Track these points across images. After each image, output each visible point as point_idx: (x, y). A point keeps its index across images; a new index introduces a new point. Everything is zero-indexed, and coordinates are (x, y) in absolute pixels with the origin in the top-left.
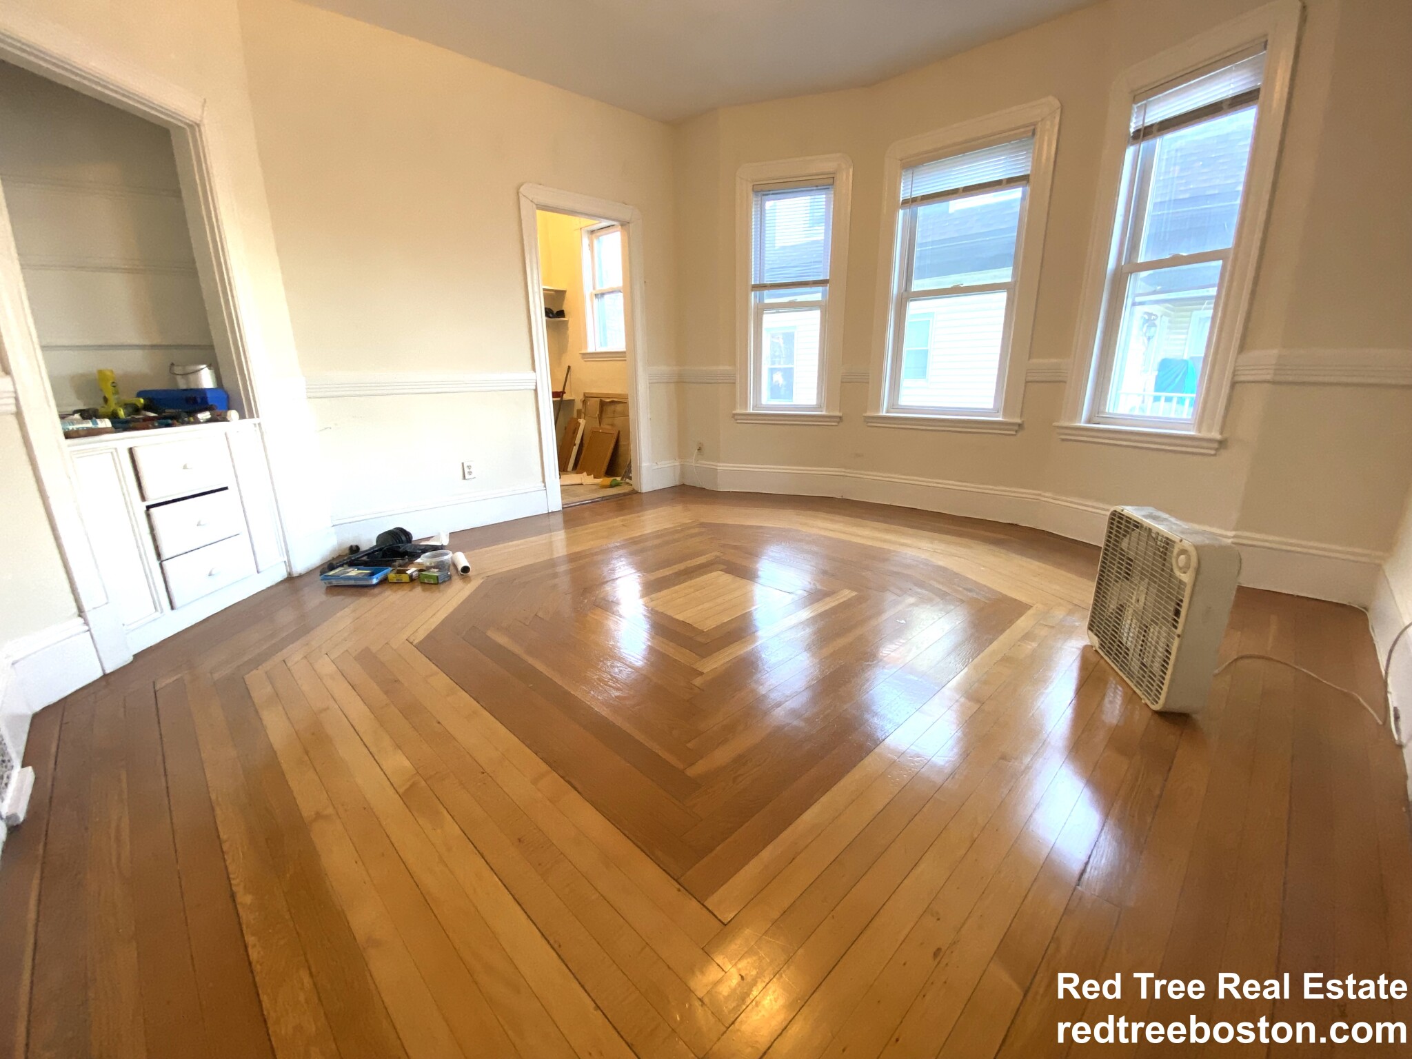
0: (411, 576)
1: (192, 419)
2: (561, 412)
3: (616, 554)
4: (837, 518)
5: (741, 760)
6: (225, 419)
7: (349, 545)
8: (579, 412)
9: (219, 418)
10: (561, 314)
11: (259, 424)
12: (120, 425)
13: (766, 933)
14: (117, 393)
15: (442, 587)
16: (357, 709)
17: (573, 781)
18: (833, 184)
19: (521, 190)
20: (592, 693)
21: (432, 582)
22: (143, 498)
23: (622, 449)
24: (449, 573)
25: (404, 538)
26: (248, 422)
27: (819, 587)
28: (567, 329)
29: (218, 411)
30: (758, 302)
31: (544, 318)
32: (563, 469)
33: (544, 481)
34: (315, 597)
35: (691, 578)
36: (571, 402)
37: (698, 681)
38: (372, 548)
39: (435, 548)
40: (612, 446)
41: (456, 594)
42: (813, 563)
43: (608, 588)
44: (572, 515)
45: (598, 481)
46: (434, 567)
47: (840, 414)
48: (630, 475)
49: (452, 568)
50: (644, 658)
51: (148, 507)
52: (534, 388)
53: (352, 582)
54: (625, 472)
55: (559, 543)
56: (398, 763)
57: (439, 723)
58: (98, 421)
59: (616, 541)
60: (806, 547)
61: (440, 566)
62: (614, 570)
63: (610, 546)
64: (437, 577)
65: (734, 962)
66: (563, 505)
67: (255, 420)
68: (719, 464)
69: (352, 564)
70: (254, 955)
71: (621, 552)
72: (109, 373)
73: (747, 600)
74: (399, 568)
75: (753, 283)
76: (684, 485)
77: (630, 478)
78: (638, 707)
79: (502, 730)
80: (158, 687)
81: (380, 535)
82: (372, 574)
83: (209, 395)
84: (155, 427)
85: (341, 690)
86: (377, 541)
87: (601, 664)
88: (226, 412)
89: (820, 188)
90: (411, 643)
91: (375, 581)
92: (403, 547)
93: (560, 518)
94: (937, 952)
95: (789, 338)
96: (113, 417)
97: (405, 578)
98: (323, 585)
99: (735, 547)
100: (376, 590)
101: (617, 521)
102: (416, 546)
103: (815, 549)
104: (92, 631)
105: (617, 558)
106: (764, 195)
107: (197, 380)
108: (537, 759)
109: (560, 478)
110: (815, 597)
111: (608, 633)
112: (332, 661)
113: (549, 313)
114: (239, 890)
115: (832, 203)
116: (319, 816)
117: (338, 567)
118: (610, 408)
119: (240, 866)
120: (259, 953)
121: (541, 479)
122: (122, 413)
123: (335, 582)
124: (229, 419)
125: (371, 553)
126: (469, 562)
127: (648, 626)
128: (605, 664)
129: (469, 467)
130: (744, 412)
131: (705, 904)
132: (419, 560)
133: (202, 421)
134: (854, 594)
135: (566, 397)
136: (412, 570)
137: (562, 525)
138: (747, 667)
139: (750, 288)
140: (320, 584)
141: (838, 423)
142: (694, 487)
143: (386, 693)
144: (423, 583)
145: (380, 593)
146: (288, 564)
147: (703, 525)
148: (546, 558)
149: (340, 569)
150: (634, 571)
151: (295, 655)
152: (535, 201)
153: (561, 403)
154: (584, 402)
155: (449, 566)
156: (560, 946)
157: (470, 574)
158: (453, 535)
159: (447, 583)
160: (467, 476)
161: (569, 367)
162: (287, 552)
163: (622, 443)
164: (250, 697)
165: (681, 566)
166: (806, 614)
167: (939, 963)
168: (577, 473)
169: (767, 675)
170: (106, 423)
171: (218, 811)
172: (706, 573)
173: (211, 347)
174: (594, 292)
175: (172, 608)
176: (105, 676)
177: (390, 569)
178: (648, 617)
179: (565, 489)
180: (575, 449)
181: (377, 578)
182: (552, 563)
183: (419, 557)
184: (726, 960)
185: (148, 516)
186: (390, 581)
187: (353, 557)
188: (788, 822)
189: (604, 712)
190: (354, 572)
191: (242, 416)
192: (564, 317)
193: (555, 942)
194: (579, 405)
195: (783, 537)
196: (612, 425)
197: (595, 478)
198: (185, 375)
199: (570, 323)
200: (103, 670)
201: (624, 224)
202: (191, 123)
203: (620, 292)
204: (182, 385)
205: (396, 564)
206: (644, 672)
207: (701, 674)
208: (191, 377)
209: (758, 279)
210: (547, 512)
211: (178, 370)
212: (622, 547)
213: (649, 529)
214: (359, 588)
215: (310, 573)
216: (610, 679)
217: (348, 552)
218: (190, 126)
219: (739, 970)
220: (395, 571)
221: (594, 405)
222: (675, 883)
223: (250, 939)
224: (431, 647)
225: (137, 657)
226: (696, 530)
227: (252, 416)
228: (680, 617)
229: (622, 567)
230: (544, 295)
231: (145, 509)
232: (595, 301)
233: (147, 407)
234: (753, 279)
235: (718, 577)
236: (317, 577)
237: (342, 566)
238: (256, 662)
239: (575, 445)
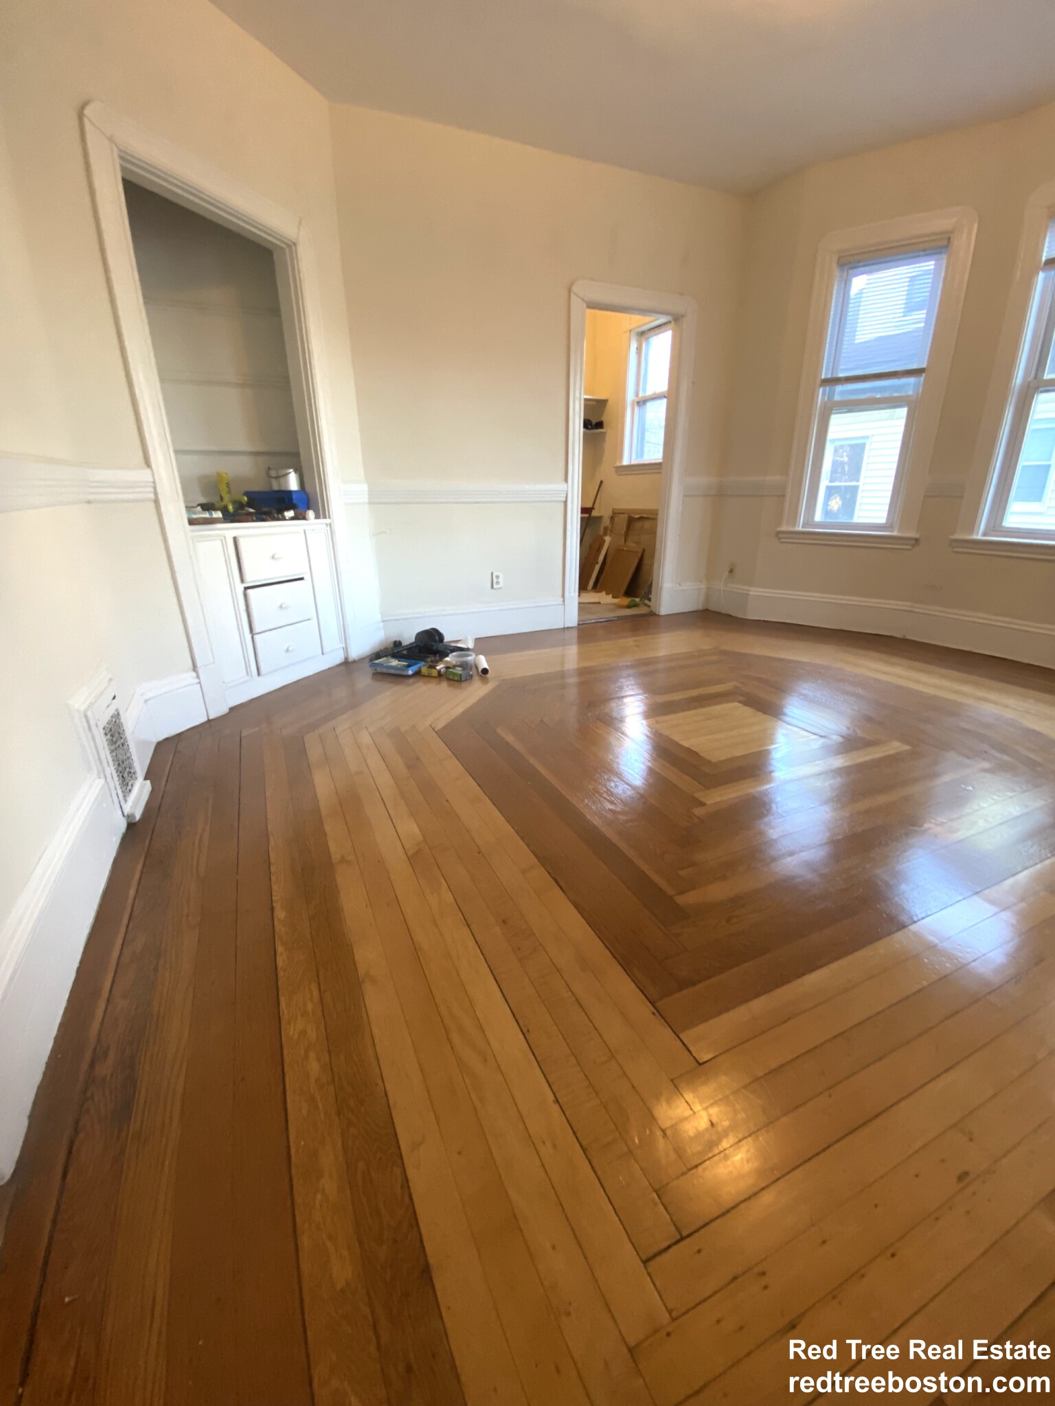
0: (439, 672)
1: (280, 516)
2: (588, 531)
3: (625, 673)
4: (895, 660)
5: (737, 902)
6: (304, 518)
7: (394, 640)
8: (606, 529)
9: (300, 517)
10: (600, 425)
11: (330, 524)
12: (230, 517)
13: (745, 1087)
14: (229, 492)
15: (464, 684)
16: (385, 780)
17: (558, 879)
18: (947, 247)
19: (574, 289)
20: (586, 800)
21: (456, 679)
22: (242, 581)
23: (645, 568)
24: (471, 673)
25: (437, 638)
26: (322, 521)
27: (860, 733)
28: (604, 440)
29: (299, 510)
30: (826, 399)
31: (582, 429)
32: (583, 587)
33: (563, 596)
34: (364, 680)
35: (703, 706)
36: (599, 518)
37: (699, 812)
38: (411, 644)
39: (461, 649)
40: (635, 564)
41: (476, 692)
42: (856, 708)
43: (613, 704)
44: (586, 632)
45: (616, 601)
46: (459, 666)
47: (917, 536)
48: (650, 596)
49: (474, 669)
50: (643, 778)
51: (246, 588)
52: (564, 499)
53: (392, 671)
54: (645, 593)
55: (570, 656)
56: (410, 828)
57: (447, 801)
58: (213, 512)
59: (628, 660)
60: (849, 688)
61: (464, 666)
62: (621, 688)
63: (620, 664)
64: (461, 675)
65: (705, 1105)
66: (578, 621)
67: (327, 521)
68: (752, 589)
69: (395, 656)
70: (281, 962)
71: (630, 671)
72: (224, 475)
73: (767, 737)
74: (431, 664)
75: (823, 377)
76: (707, 610)
77: (650, 600)
78: (630, 824)
79: (501, 819)
80: (243, 735)
81: (418, 634)
82: (409, 666)
83: (294, 496)
84: (253, 521)
85: (374, 761)
86: (416, 639)
87: (597, 775)
88: (305, 512)
89: (927, 252)
90: (433, 729)
91: (410, 672)
92: (436, 646)
93: (575, 634)
94: (963, 1176)
95: (857, 451)
96: (224, 510)
97: (434, 673)
98: (370, 671)
99: (760, 680)
100: (411, 681)
101: (630, 641)
102: (446, 646)
103: (860, 691)
104: (202, 683)
105: (625, 678)
106: (851, 268)
107: (287, 482)
108: (528, 851)
109: (579, 596)
110: (850, 744)
111: (608, 748)
112: (370, 734)
113: (587, 424)
114: (277, 906)
115: (944, 270)
116: (343, 860)
117: (383, 657)
118: (638, 525)
119: (281, 889)
120: (284, 961)
121: (560, 593)
122: (231, 508)
123: (379, 670)
124: (307, 517)
125: (410, 648)
126: (488, 665)
127: (650, 747)
128: (601, 776)
129: (498, 577)
130: (791, 529)
131: (681, 1036)
132: (447, 659)
133: (287, 518)
134: (907, 747)
135: (595, 513)
136: (440, 667)
137: (575, 640)
138: (757, 808)
139: (818, 382)
140: (369, 671)
141: (913, 546)
142: (719, 613)
143: (409, 767)
144: (448, 679)
145: (413, 683)
146: (346, 649)
147: (724, 653)
148: (558, 669)
149: (385, 659)
150: (641, 692)
151: (343, 726)
152: (586, 299)
153: (588, 517)
154: (612, 518)
155: (471, 668)
156: (528, 1031)
157: (488, 675)
158: (477, 640)
159: (468, 682)
160: (495, 586)
161: (601, 482)
162: (346, 639)
163: (646, 561)
164: (306, 754)
165: (695, 693)
166: (839, 762)
167: (963, 1188)
168: (596, 592)
169: (782, 819)
170: (218, 515)
171: (271, 838)
172: (720, 703)
173: (297, 455)
174: (637, 399)
175: (259, 674)
176: (209, 721)
177: (423, 663)
178: (651, 739)
179: (582, 607)
180: (597, 567)
181: (412, 670)
182: (562, 675)
183: (447, 656)
184: (696, 1100)
185: (245, 596)
186: (423, 674)
187: (396, 649)
188: (785, 980)
189: (596, 821)
190: (395, 663)
191: (317, 517)
192: (602, 428)
193: (524, 1026)
194: (606, 522)
195: (817, 673)
196: (638, 543)
197: (613, 597)
198: (277, 477)
199: (607, 435)
200: (208, 716)
201: (677, 319)
202: (290, 243)
203: (665, 397)
204: (275, 488)
205: (429, 660)
206: (641, 792)
207: (703, 804)
208: (282, 480)
209: (830, 371)
210: (562, 627)
211: (273, 473)
212: (632, 667)
213: (662, 652)
214: (397, 677)
215: (361, 660)
216: (605, 792)
217: (392, 645)
218: (289, 246)
219: (709, 1115)
220: (428, 665)
221: (622, 521)
222: (650, 1005)
223: (280, 949)
224: (448, 734)
225: (232, 709)
226: (715, 658)
227: (325, 517)
228: (685, 744)
229: (630, 687)
230: (586, 406)
231: (243, 589)
232: (636, 408)
233: (250, 504)
234: (824, 373)
235: (735, 709)
236: (367, 664)
237: (386, 656)
238: (314, 727)
239: (597, 563)
